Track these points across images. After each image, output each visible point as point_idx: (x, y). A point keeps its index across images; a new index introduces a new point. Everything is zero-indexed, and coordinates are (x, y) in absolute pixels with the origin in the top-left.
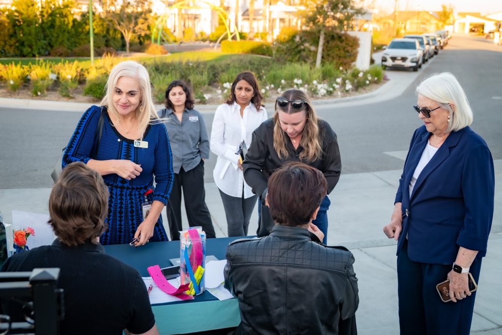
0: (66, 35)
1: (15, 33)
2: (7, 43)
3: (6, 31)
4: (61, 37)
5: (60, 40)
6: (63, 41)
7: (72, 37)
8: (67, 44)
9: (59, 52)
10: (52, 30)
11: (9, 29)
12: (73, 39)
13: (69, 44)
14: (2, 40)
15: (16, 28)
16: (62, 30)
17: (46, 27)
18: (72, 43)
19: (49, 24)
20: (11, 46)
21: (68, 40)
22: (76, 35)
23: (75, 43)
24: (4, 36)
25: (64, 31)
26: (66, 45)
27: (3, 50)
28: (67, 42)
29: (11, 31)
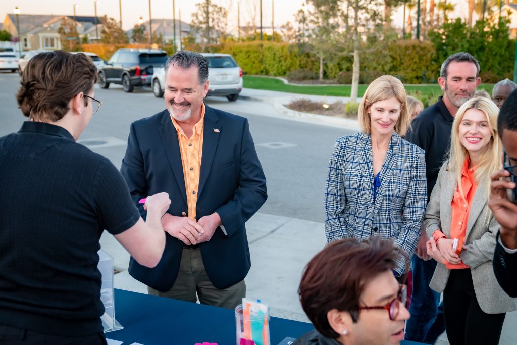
0: (498, 58)
1: (438, 57)
2: (429, 68)
3: (429, 55)
4: (491, 60)
5: (489, 64)
6: (493, 65)
7: (506, 61)
8: (498, 69)
9: (485, 78)
10: (481, 53)
11: (432, 54)
12: (506, 63)
13: (500, 69)
14: (424, 66)
15: (440, 52)
16: (494, 52)
17: (474, 50)
18: (504, 68)
19: (478, 46)
20: (433, 71)
21: (500, 64)
22: (510, 59)
23: (509, 67)
24: (427, 61)
25: (496, 54)
26: (496, 70)
27: (424, 75)
28: (498, 66)
29: (434, 55)
